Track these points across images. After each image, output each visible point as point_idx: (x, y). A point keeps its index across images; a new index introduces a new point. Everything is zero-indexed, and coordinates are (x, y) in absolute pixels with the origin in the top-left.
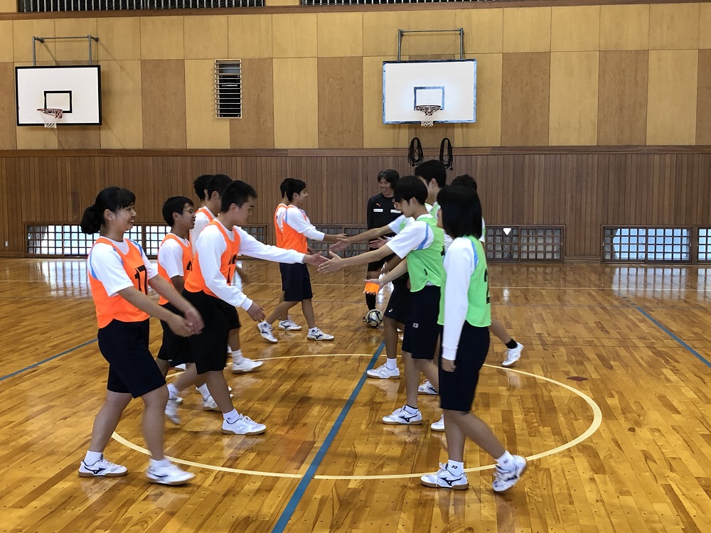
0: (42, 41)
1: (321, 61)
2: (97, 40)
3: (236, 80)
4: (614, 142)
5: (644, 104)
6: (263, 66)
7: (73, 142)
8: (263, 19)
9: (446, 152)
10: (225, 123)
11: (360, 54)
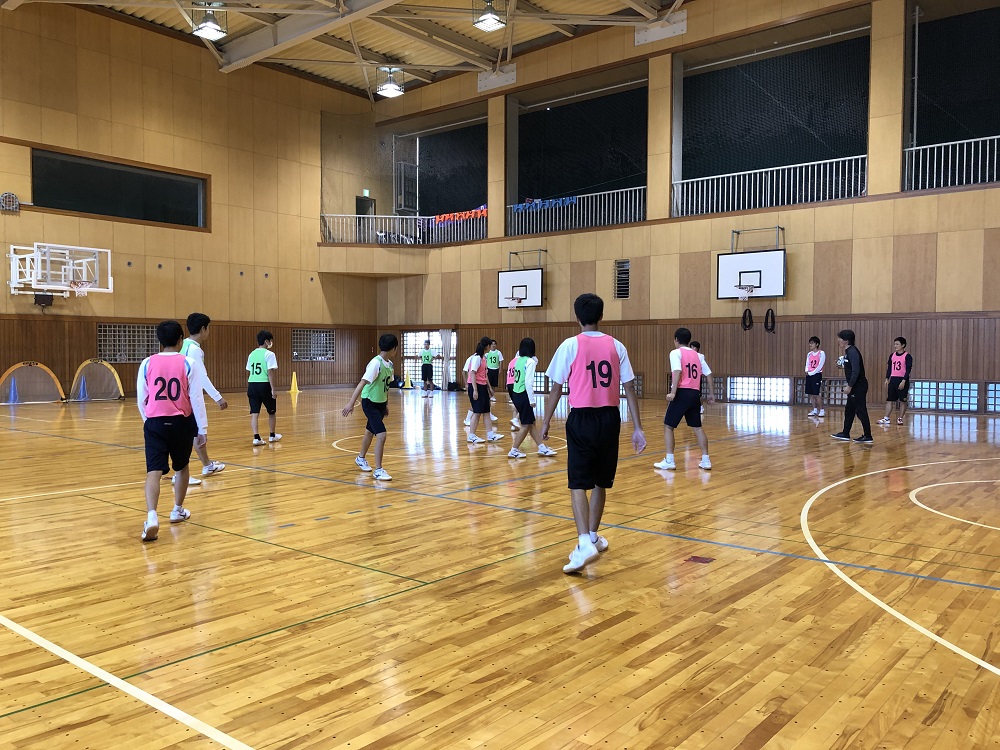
0: (516, 254)
1: (682, 256)
2: (546, 251)
3: (627, 272)
4: (906, 310)
5: (933, 277)
6: (644, 261)
7: (532, 318)
8: (645, 229)
9: (770, 320)
10: (619, 302)
11: (708, 250)
